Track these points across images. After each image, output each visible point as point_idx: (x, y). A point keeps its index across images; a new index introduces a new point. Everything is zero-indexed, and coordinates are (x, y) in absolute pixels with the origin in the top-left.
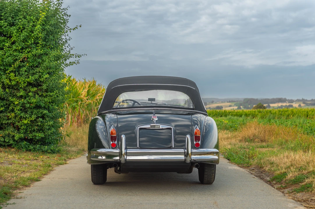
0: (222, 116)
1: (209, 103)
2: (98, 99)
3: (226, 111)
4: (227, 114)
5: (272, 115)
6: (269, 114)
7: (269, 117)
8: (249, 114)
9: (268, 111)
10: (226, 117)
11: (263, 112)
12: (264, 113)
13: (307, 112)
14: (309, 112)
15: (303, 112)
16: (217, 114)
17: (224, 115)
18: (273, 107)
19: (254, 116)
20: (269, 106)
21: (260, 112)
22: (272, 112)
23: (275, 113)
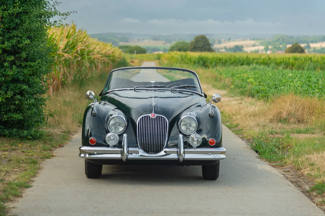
0: (242, 64)
1: (225, 40)
3: (249, 57)
4: (250, 62)
6: (309, 62)
7: (309, 66)
8: (281, 63)
9: (307, 59)
10: (249, 65)
11: (300, 60)
12: (302, 60)
16: (237, 61)
17: (246, 62)
18: (315, 48)
19: (288, 65)
20: (309, 47)
21: (296, 59)
22: (312, 59)
23: (317, 61)
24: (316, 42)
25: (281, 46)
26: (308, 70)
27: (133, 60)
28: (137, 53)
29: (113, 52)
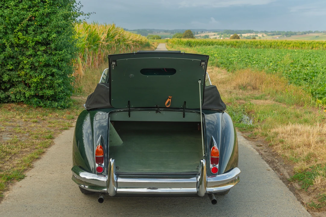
0: (210, 45)
1: (200, 32)
2: (116, 40)
4: (213, 44)
5: (246, 45)
6: (244, 44)
7: (244, 46)
8: (229, 44)
9: (243, 42)
10: (213, 46)
11: (239, 43)
13: (271, 43)
14: (272, 43)
15: (268, 43)
16: (207, 43)
17: (211, 44)
18: (244, 36)
19: (233, 45)
20: (242, 36)
21: (237, 42)
22: (246, 43)
23: (248, 43)
24: (245, 33)
25: (228, 35)
26: (243, 48)
27: (154, 43)
28: (157, 39)
29: (141, 39)
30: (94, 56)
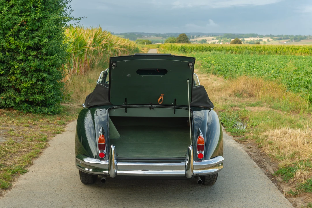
0: (207, 51)
1: (196, 36)
3: (210, 46)
4: (211, 49)
5: (248, 50)
6: (246, 49)
7: (245, 52)
8: (229, 50)
9: (245, 47)
10: (211, 51)
11: (240, 48)
12: (241, 48)
13: (276, 48)
14: (278, 49)
15: (272, 48)
16: (203, 49)
18: (247, 41)
19: (233, 51)
20: (244, 40)
21: (238, 48)
22: (248, 48)
23: (250, 48)
24: (248, 37)
25: (228, 40)
26: (245, 54)
27: (144, 48)
28: (147, 44)
29: (130, 44)
30: (80, 62)
